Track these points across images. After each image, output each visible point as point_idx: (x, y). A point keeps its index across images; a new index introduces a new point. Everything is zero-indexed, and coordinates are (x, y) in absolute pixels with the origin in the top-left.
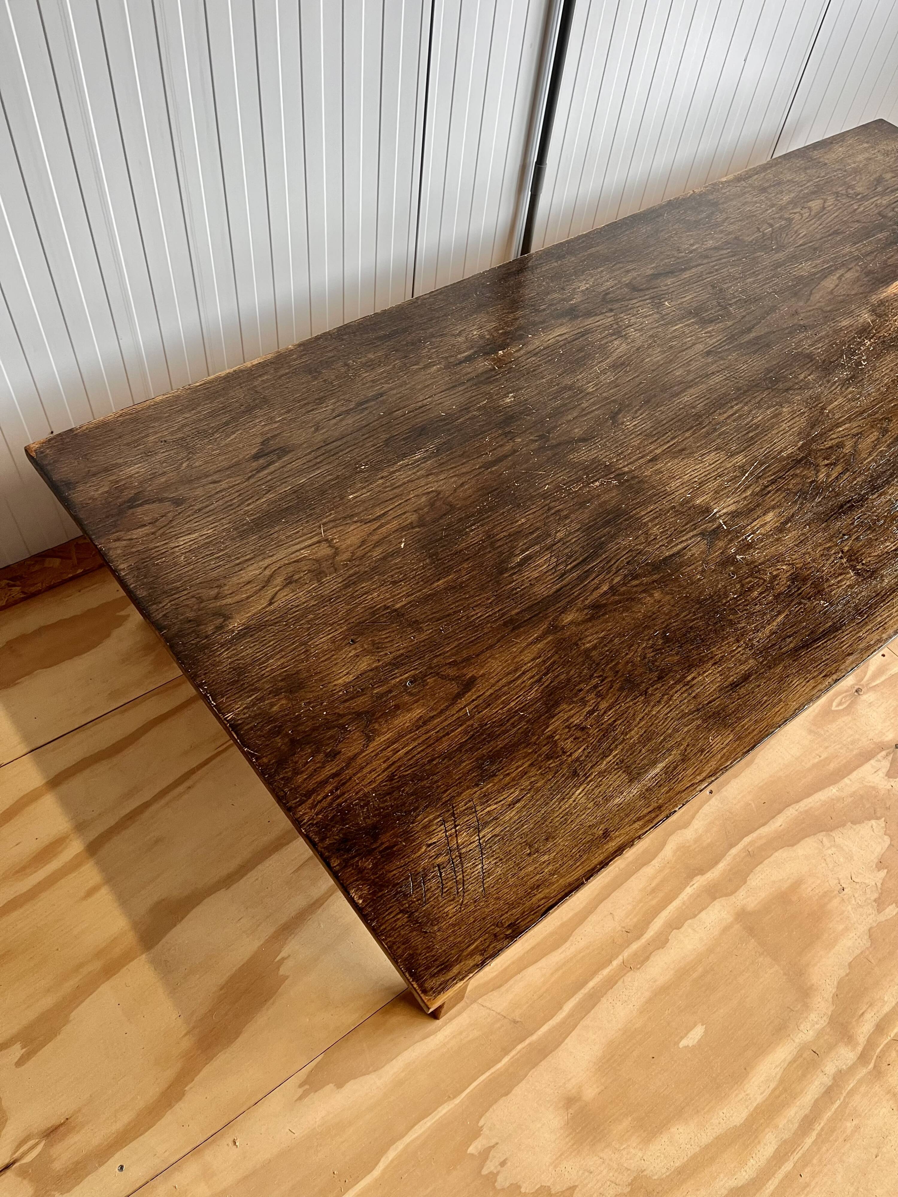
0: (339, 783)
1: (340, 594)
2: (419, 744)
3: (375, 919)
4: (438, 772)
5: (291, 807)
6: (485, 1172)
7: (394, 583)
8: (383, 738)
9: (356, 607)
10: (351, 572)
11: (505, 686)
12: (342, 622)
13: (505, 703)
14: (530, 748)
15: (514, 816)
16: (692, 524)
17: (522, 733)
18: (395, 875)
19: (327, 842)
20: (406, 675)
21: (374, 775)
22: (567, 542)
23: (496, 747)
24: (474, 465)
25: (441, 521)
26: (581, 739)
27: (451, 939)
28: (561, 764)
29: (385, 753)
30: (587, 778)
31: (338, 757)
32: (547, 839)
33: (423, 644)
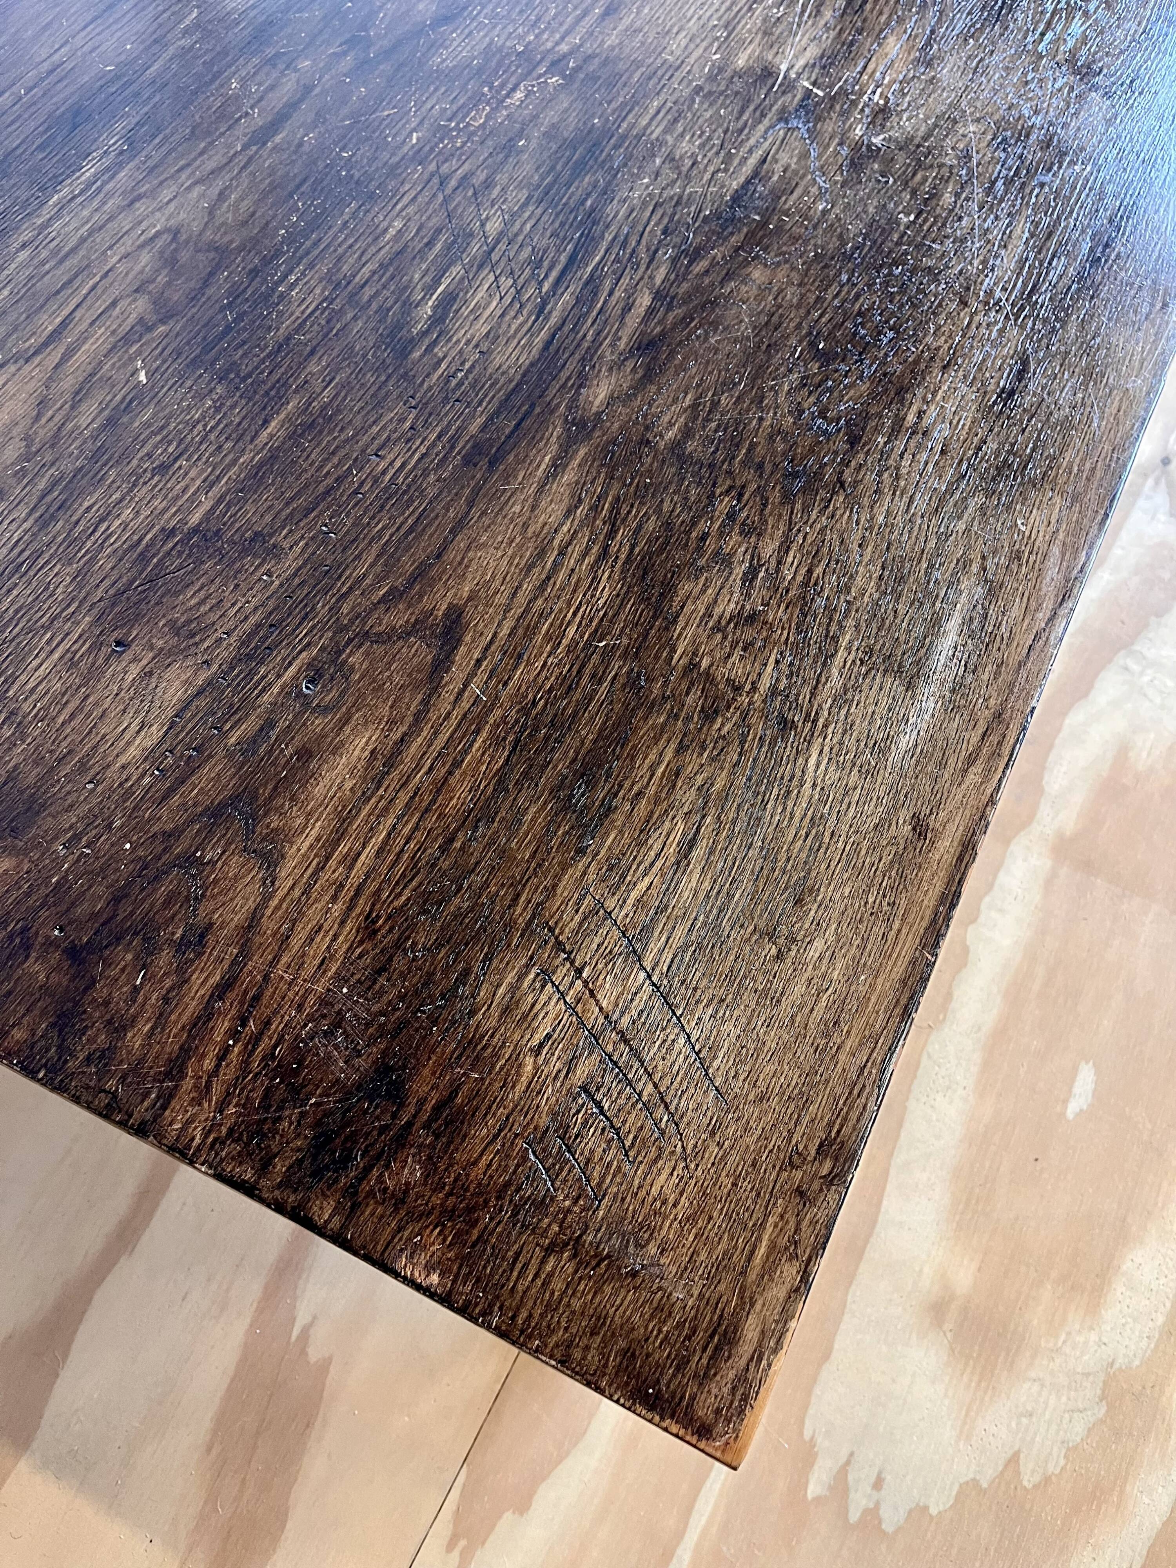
0: (242, 1003)
1: (35, 545)
2: (399, 818)
3: (491, 1306)
4: (477, 863)
5: (143, 1123)
6: (854, 1516)
7: (163, 469)
8: (304, 843)
9: (92, 560)
10: (42, 485)
11: (535, 598)
12: (71, 609)
13: (555, 638)
14: (659, 714)
15: (700, 882)
16: (752, 108)
17: (624, 686)
18: (489, 1165)
19: (280, 1167)
20: (292, 670)
21: (322, 942)
22: (517, 235)
23: (583, 743)
24: (230, 146)
25: (209, 292)
26: (759, 643)
27: (703, 1256)
28: (744, 716)
29: (325, 876)
30: (815, 722)
31: (210, 939)
32: (799, 902)
33: (297, 581)
